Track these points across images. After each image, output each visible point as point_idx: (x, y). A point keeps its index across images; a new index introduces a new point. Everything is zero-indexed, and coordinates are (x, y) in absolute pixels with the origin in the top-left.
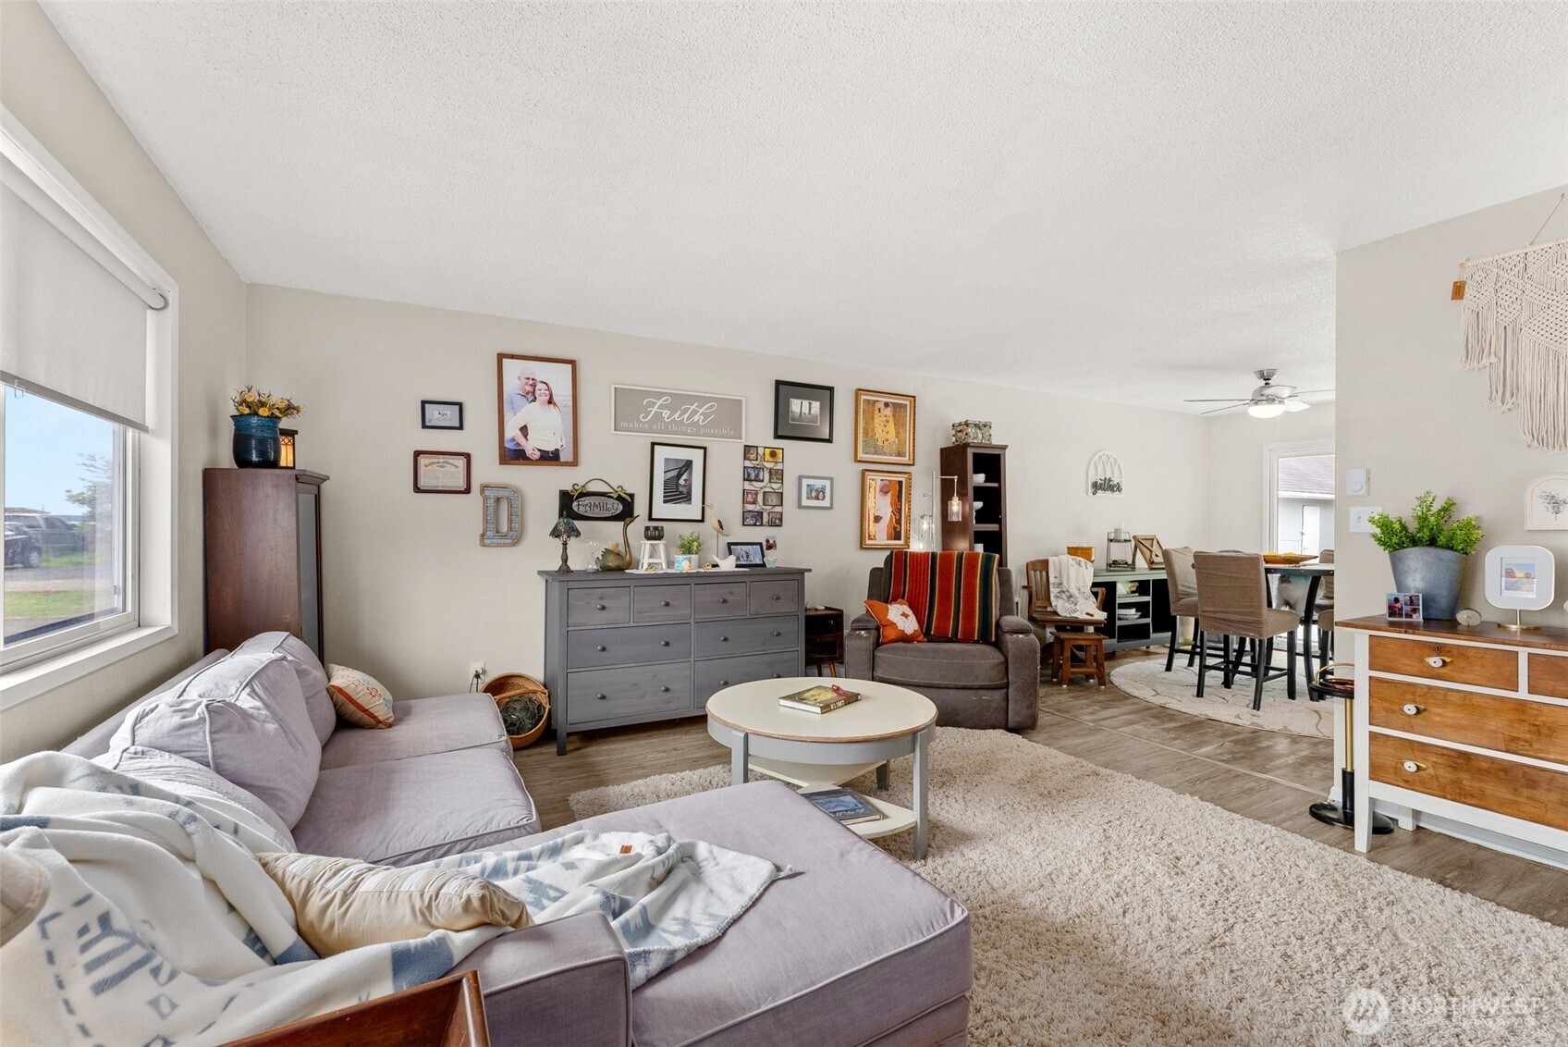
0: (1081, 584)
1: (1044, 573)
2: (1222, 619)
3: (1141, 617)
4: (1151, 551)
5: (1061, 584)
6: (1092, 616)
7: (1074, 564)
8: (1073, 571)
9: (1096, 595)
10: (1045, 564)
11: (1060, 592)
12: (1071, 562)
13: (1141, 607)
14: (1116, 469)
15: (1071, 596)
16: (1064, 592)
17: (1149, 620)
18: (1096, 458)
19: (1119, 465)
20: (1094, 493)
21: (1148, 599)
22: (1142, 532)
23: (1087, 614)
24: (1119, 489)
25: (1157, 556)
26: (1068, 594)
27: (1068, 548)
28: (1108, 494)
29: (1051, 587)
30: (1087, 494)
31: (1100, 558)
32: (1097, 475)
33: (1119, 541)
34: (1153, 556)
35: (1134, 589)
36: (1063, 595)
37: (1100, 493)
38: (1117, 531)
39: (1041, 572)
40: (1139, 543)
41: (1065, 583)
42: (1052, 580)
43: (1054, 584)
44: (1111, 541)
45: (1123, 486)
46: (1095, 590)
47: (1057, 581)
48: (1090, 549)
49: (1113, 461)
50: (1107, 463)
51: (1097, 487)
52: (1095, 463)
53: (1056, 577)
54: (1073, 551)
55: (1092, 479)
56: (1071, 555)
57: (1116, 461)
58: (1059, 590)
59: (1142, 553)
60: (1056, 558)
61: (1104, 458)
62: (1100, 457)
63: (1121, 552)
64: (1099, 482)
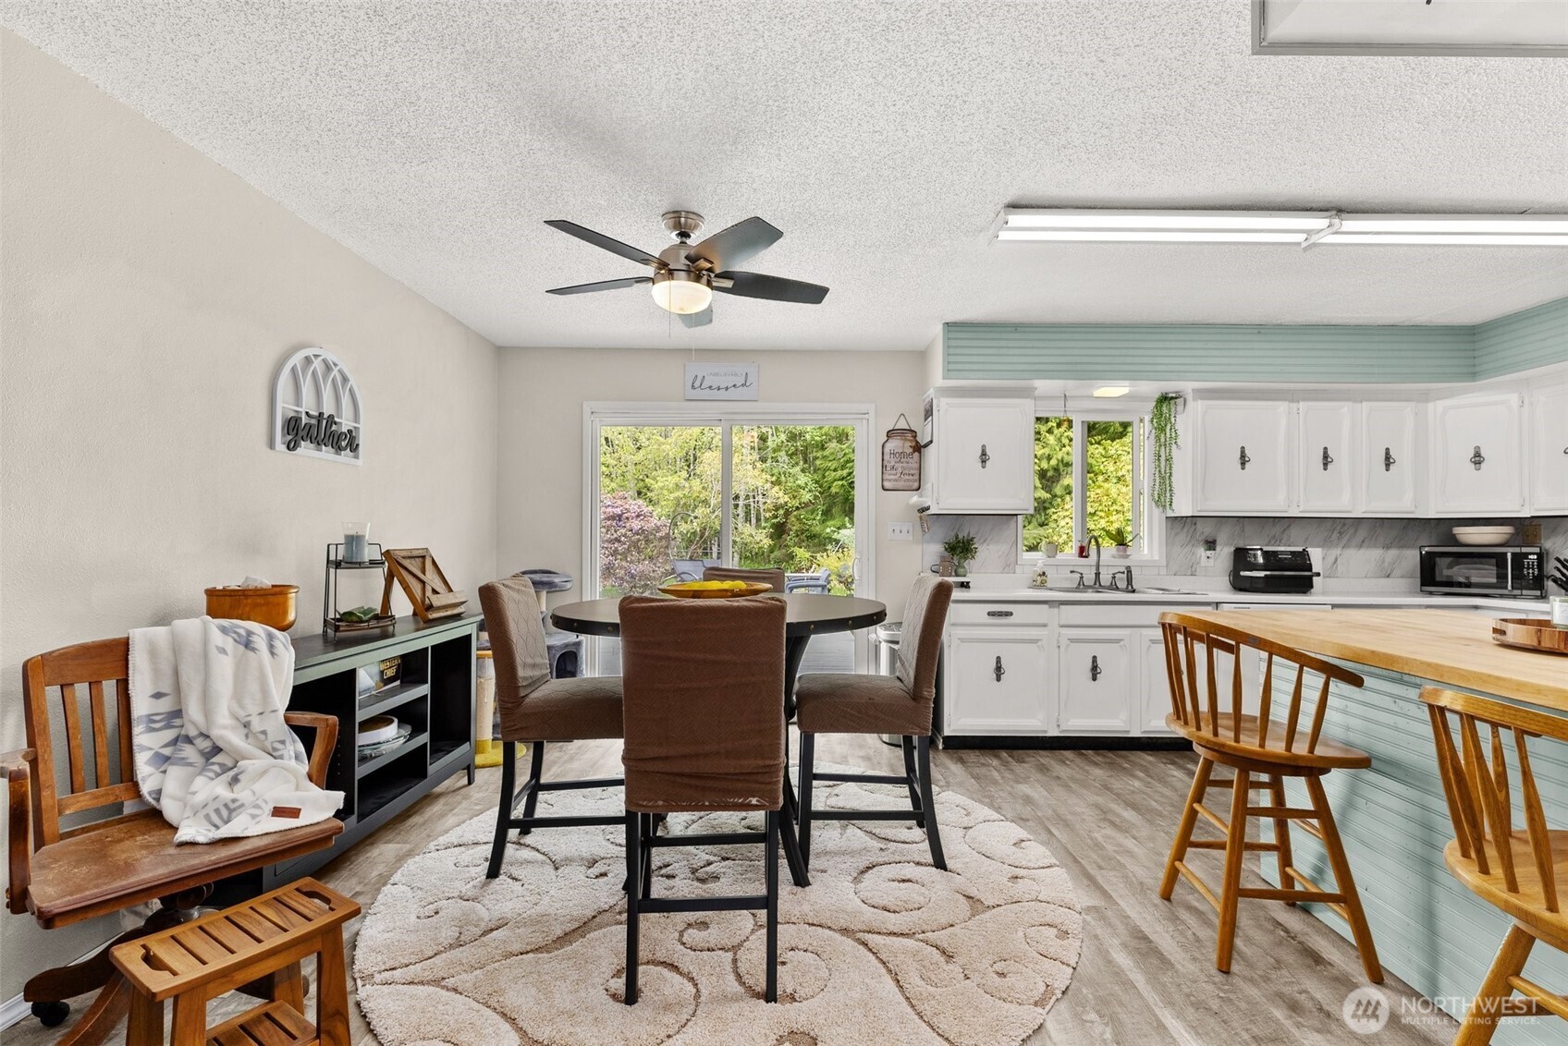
0: (252, 708)
1: (109, 687)
2: (690, 776)
3: (412, 736)
4: (423, 583)
5: (178, 713)
6: (294, 813)
7: (229, 643)
8: (224, 668)
9: (306, 735)
10: (113, 657)
11: (174, 742)
12: (217, 638)
13: (407, 715)
14: (346, 400)
15: (217, 750)
16: (189, 740)
17: (424, 738)
18: (297, 359)
19: (351, 391)
20: (292, 446)
21: (424, 690)
22: (401, 541)
23: (278, 812)
24: (353, 447)
25: (435, 592)
26: (204, 745)
27: (211, 593)
28: (327, 453)
29: (137, 729)
30: (271, 445)
31: (306, 613)
32: (298, 401)
33: (360, 565)
34: (429, 593)
35: (390, 673)
36: (189, 752)
37: (306, 448)
38: (353, 541)
39: (94, 685)
40: (395, 566)
41: (193, 711)
42: (141, 706)
43: (150, 719)
44: (338, 565)
45: (362, 440)
46: (305, 718)
47: (165, 705)
48: (280, 592)
49: (339, 379)
50: (325, 377)
51: (298, 431)
52: (294, 370)
53: (158, 696)
54: (224, 603)
55: (285, 407)
56: (214, 617)
57: (345, 380)
58: (169, 735)
59: (407, 588)
60: (161, 631)
61: (317, 364)
62: (308, 360)
63: (359, 592)
64: (304, 420)
